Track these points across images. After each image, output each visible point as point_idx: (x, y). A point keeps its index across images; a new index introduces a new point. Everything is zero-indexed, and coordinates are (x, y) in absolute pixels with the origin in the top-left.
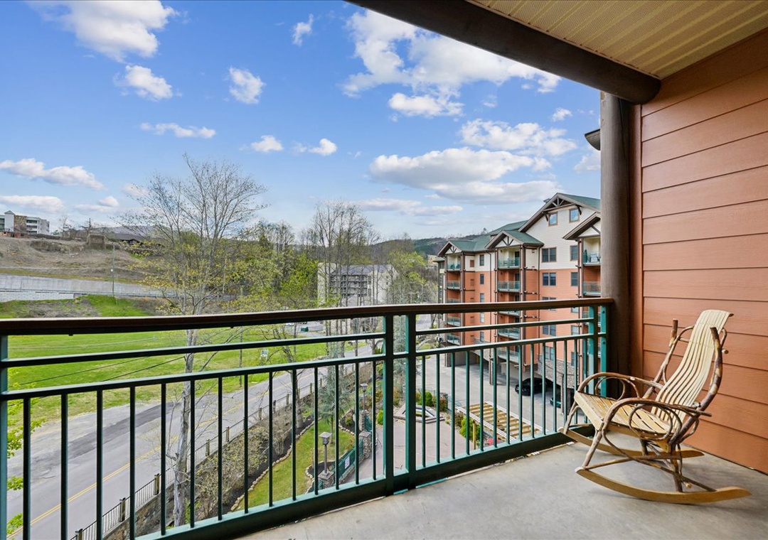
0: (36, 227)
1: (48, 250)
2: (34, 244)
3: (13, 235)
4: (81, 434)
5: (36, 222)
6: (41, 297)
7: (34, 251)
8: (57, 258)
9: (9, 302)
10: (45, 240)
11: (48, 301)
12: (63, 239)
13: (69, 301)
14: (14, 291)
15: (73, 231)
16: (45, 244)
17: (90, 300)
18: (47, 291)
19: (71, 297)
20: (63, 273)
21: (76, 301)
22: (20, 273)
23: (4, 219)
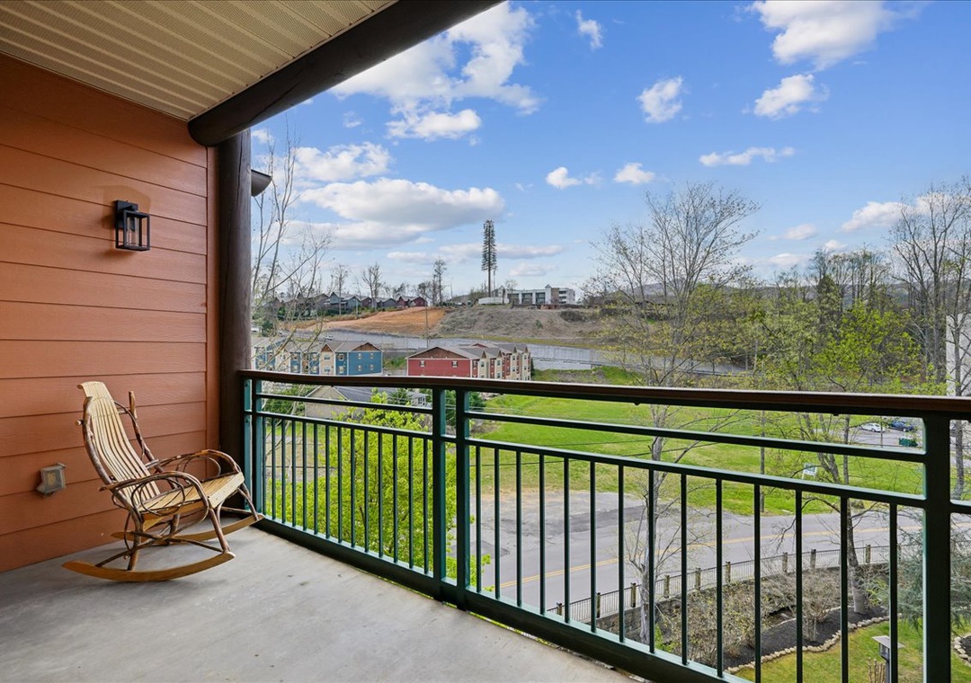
0: (565, 297)
1: (573, 320)
2: (563, 314)
3: (550, 307)
4: (580, 511)
5: (565, 292)
6: (567, 367)
7: (563, 321)
8: (578, 327)
9: (546, 371)
10: (570, 309)
11: (572, 371)
12: (584, 307)
13: (587, 372)
14: (550, 360)
15: (592, 298)
16: (571, 313)
17: (603, 371)
18: (571, 361)
19: (588, 367)
20: (583, 343)
21: (593, 372)
22: (553, 343)
23: (544, 293)
